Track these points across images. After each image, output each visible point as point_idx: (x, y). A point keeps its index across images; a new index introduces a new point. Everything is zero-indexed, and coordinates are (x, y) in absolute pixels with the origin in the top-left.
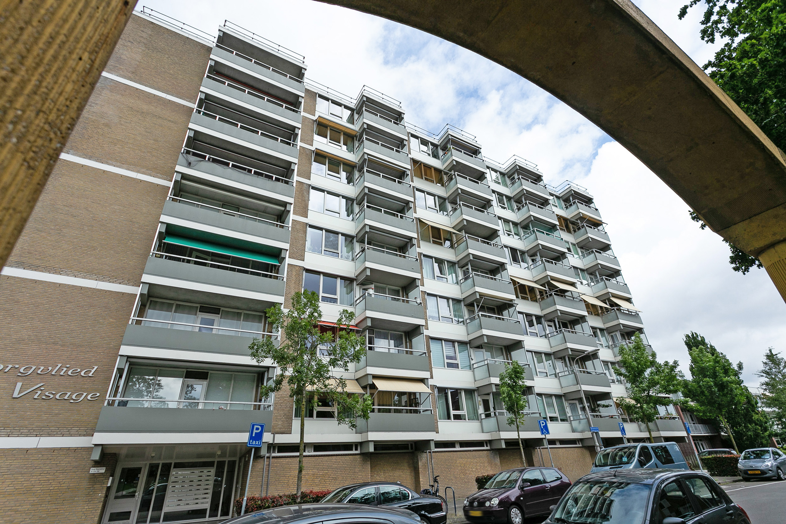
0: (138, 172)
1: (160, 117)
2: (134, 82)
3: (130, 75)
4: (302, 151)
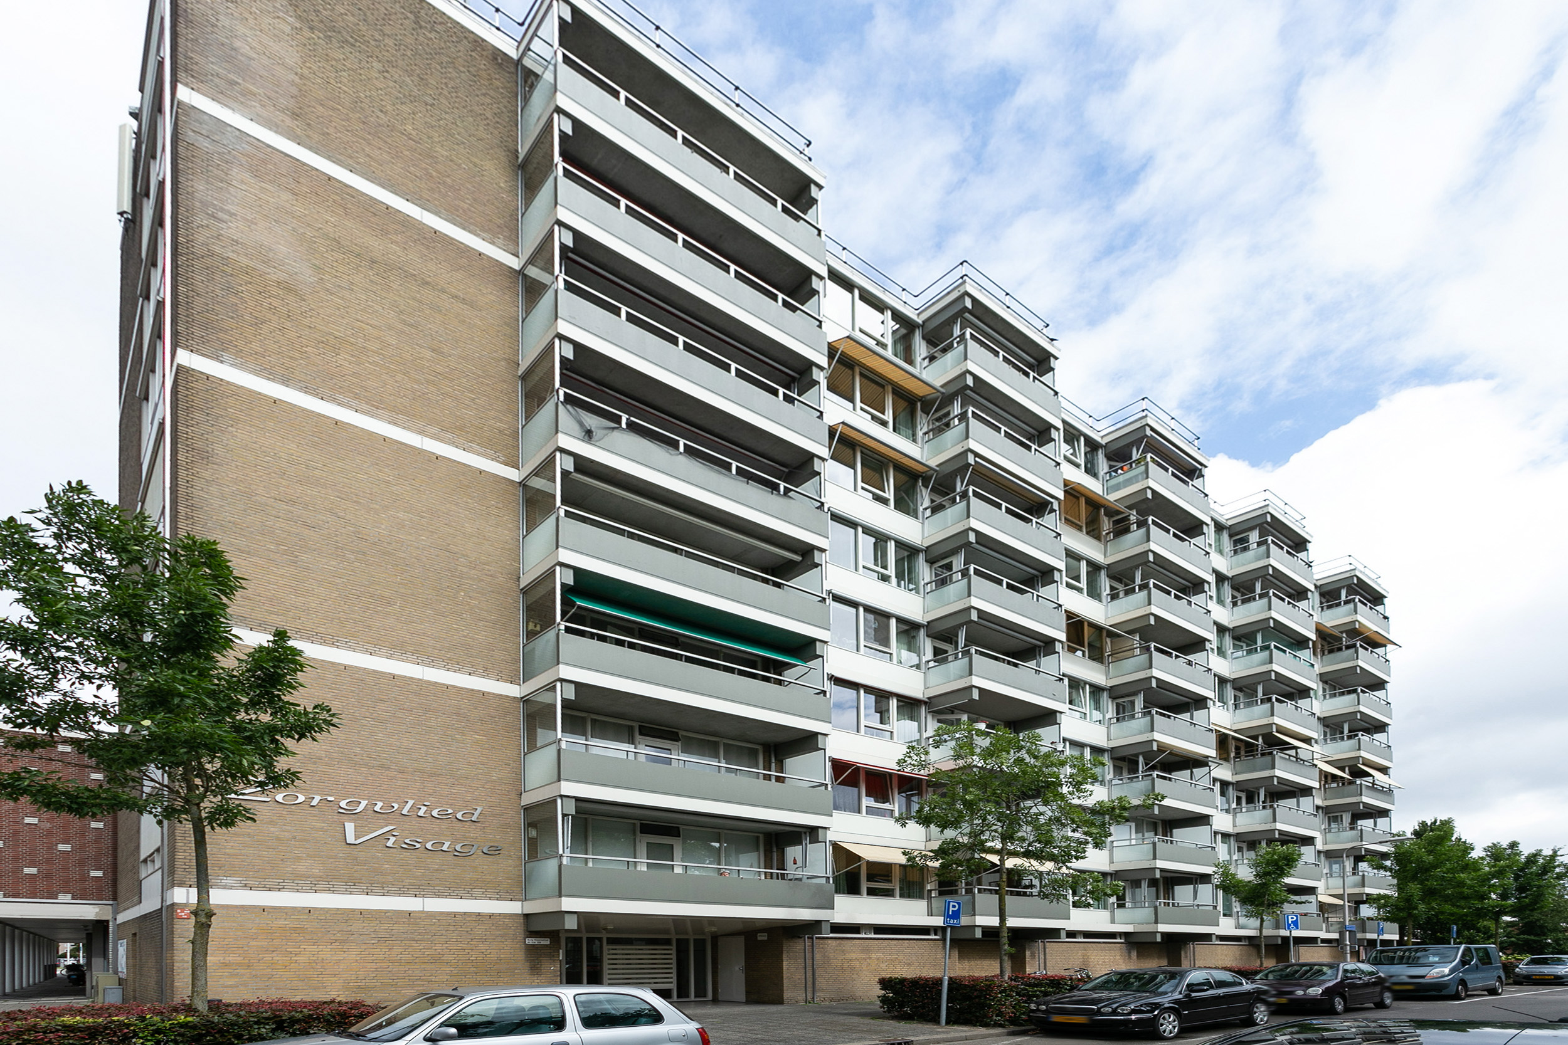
0: (421, 432)
1: (427, 283)
2: (310, 148)
3: (288, 122)
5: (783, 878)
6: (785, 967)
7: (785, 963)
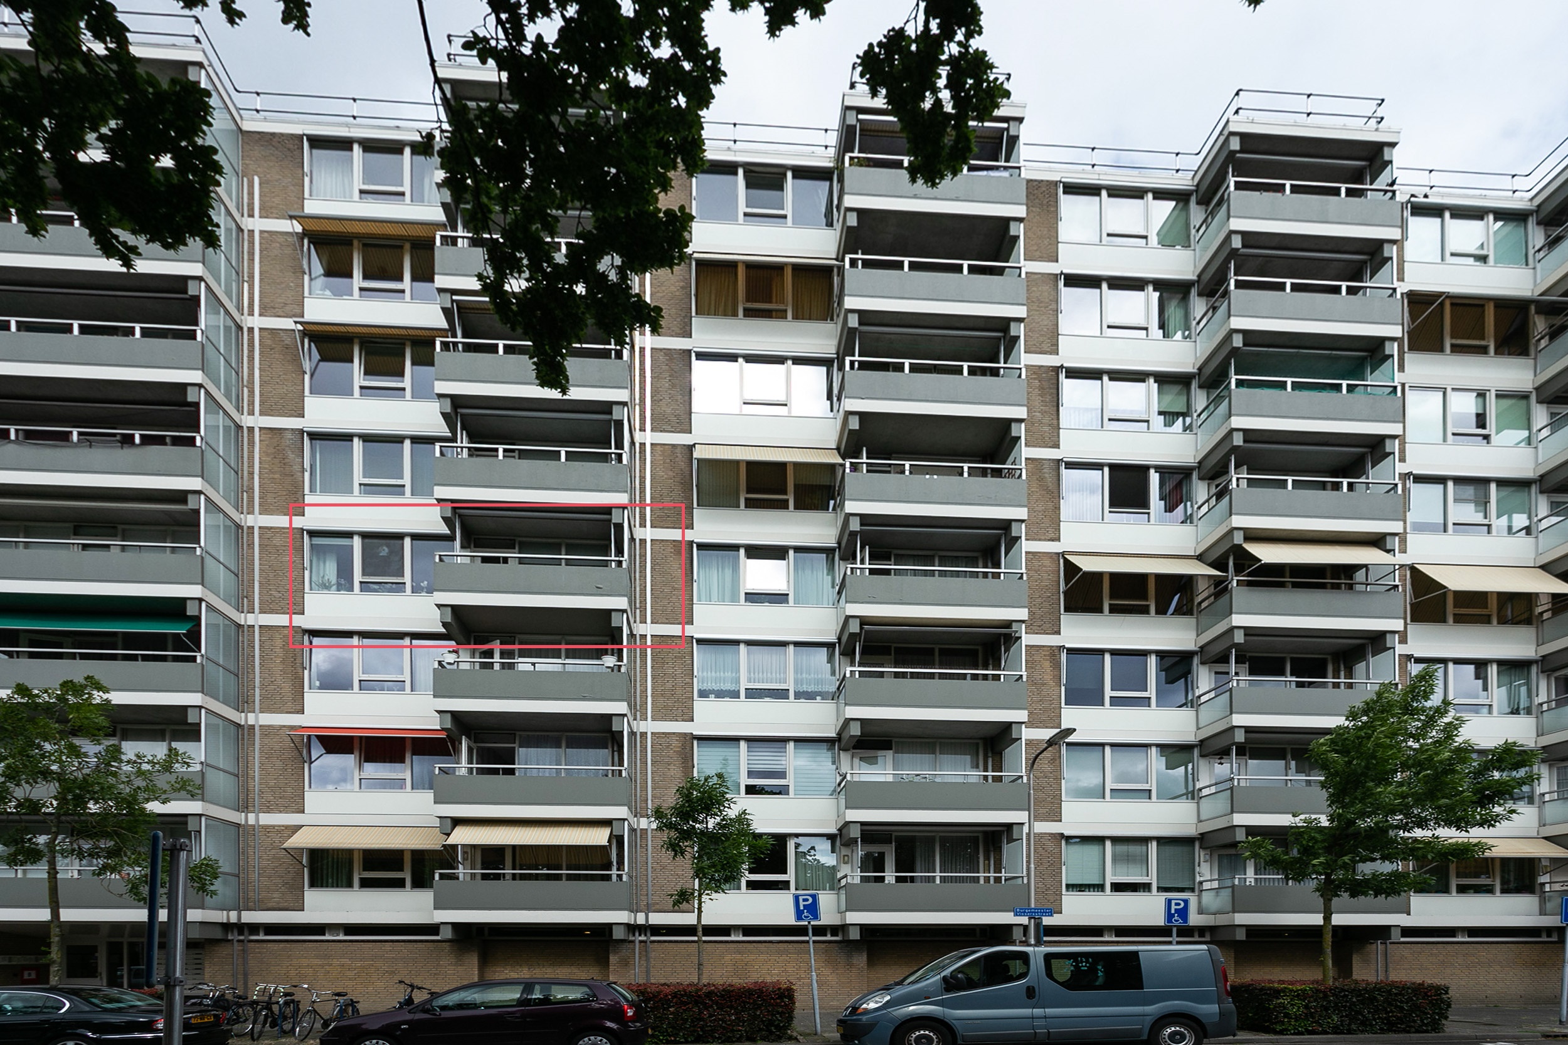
4: (269, 342)
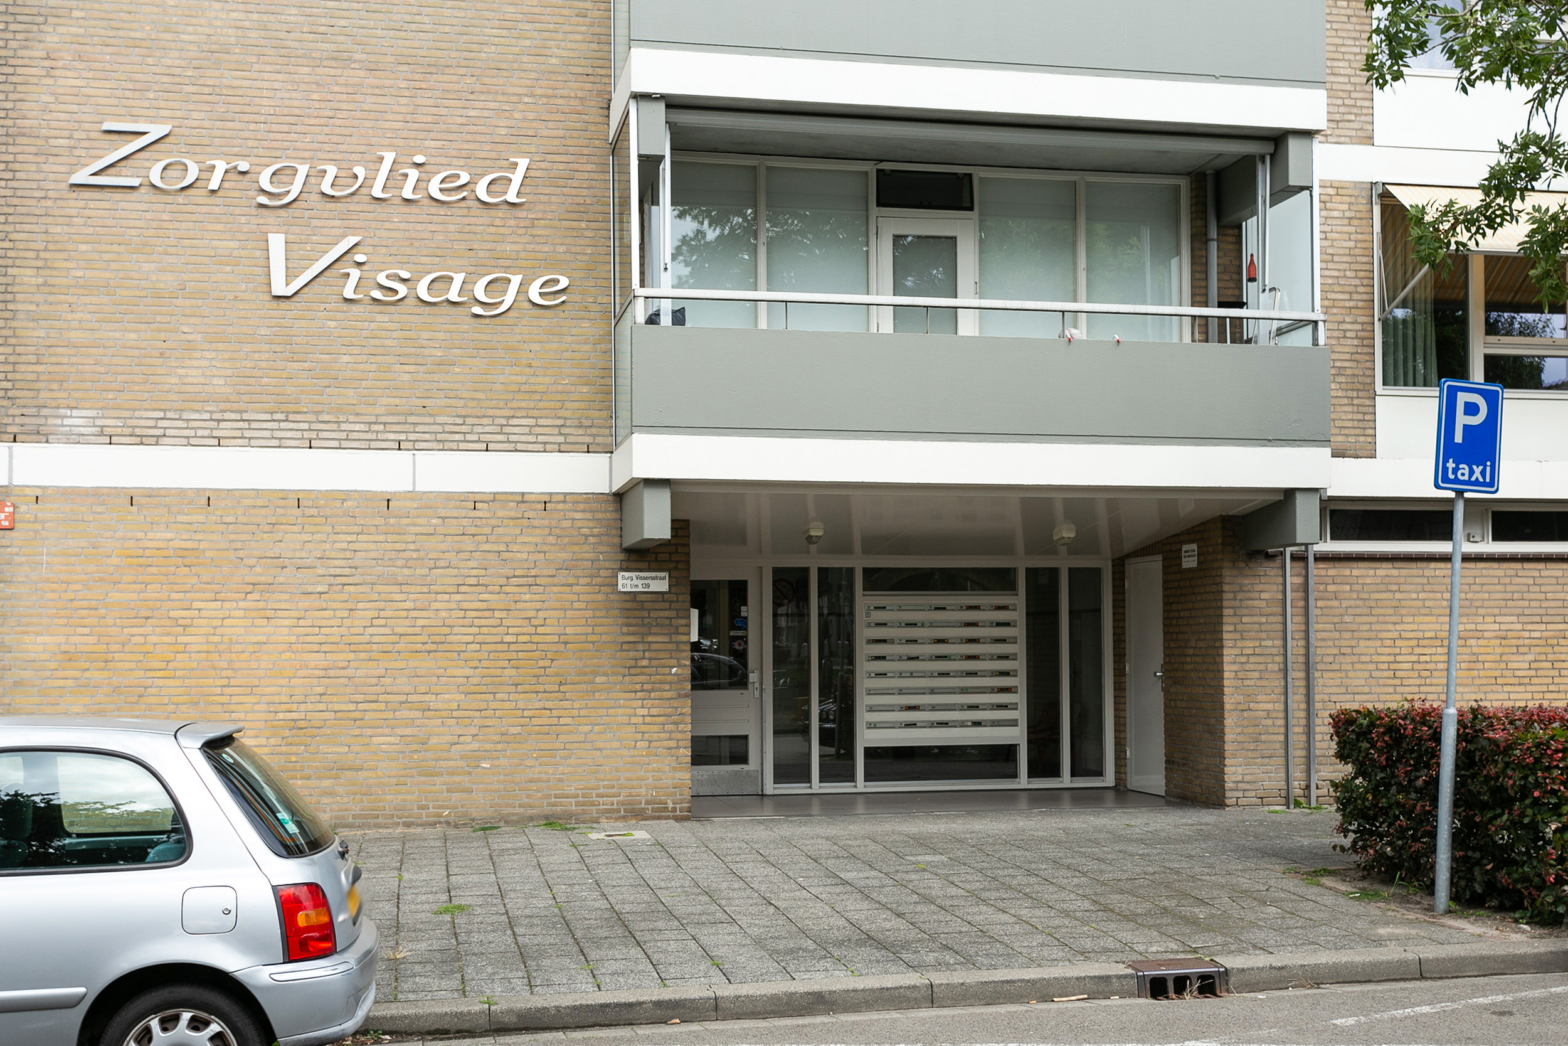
5: (1237, 338)
6: (1229, 671)
7: (1229, 654)
